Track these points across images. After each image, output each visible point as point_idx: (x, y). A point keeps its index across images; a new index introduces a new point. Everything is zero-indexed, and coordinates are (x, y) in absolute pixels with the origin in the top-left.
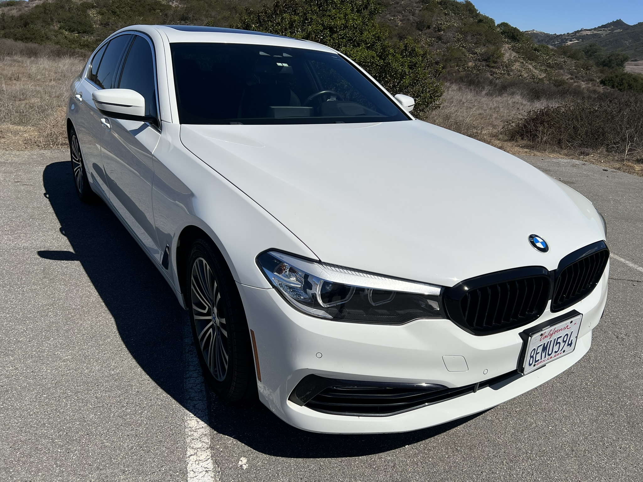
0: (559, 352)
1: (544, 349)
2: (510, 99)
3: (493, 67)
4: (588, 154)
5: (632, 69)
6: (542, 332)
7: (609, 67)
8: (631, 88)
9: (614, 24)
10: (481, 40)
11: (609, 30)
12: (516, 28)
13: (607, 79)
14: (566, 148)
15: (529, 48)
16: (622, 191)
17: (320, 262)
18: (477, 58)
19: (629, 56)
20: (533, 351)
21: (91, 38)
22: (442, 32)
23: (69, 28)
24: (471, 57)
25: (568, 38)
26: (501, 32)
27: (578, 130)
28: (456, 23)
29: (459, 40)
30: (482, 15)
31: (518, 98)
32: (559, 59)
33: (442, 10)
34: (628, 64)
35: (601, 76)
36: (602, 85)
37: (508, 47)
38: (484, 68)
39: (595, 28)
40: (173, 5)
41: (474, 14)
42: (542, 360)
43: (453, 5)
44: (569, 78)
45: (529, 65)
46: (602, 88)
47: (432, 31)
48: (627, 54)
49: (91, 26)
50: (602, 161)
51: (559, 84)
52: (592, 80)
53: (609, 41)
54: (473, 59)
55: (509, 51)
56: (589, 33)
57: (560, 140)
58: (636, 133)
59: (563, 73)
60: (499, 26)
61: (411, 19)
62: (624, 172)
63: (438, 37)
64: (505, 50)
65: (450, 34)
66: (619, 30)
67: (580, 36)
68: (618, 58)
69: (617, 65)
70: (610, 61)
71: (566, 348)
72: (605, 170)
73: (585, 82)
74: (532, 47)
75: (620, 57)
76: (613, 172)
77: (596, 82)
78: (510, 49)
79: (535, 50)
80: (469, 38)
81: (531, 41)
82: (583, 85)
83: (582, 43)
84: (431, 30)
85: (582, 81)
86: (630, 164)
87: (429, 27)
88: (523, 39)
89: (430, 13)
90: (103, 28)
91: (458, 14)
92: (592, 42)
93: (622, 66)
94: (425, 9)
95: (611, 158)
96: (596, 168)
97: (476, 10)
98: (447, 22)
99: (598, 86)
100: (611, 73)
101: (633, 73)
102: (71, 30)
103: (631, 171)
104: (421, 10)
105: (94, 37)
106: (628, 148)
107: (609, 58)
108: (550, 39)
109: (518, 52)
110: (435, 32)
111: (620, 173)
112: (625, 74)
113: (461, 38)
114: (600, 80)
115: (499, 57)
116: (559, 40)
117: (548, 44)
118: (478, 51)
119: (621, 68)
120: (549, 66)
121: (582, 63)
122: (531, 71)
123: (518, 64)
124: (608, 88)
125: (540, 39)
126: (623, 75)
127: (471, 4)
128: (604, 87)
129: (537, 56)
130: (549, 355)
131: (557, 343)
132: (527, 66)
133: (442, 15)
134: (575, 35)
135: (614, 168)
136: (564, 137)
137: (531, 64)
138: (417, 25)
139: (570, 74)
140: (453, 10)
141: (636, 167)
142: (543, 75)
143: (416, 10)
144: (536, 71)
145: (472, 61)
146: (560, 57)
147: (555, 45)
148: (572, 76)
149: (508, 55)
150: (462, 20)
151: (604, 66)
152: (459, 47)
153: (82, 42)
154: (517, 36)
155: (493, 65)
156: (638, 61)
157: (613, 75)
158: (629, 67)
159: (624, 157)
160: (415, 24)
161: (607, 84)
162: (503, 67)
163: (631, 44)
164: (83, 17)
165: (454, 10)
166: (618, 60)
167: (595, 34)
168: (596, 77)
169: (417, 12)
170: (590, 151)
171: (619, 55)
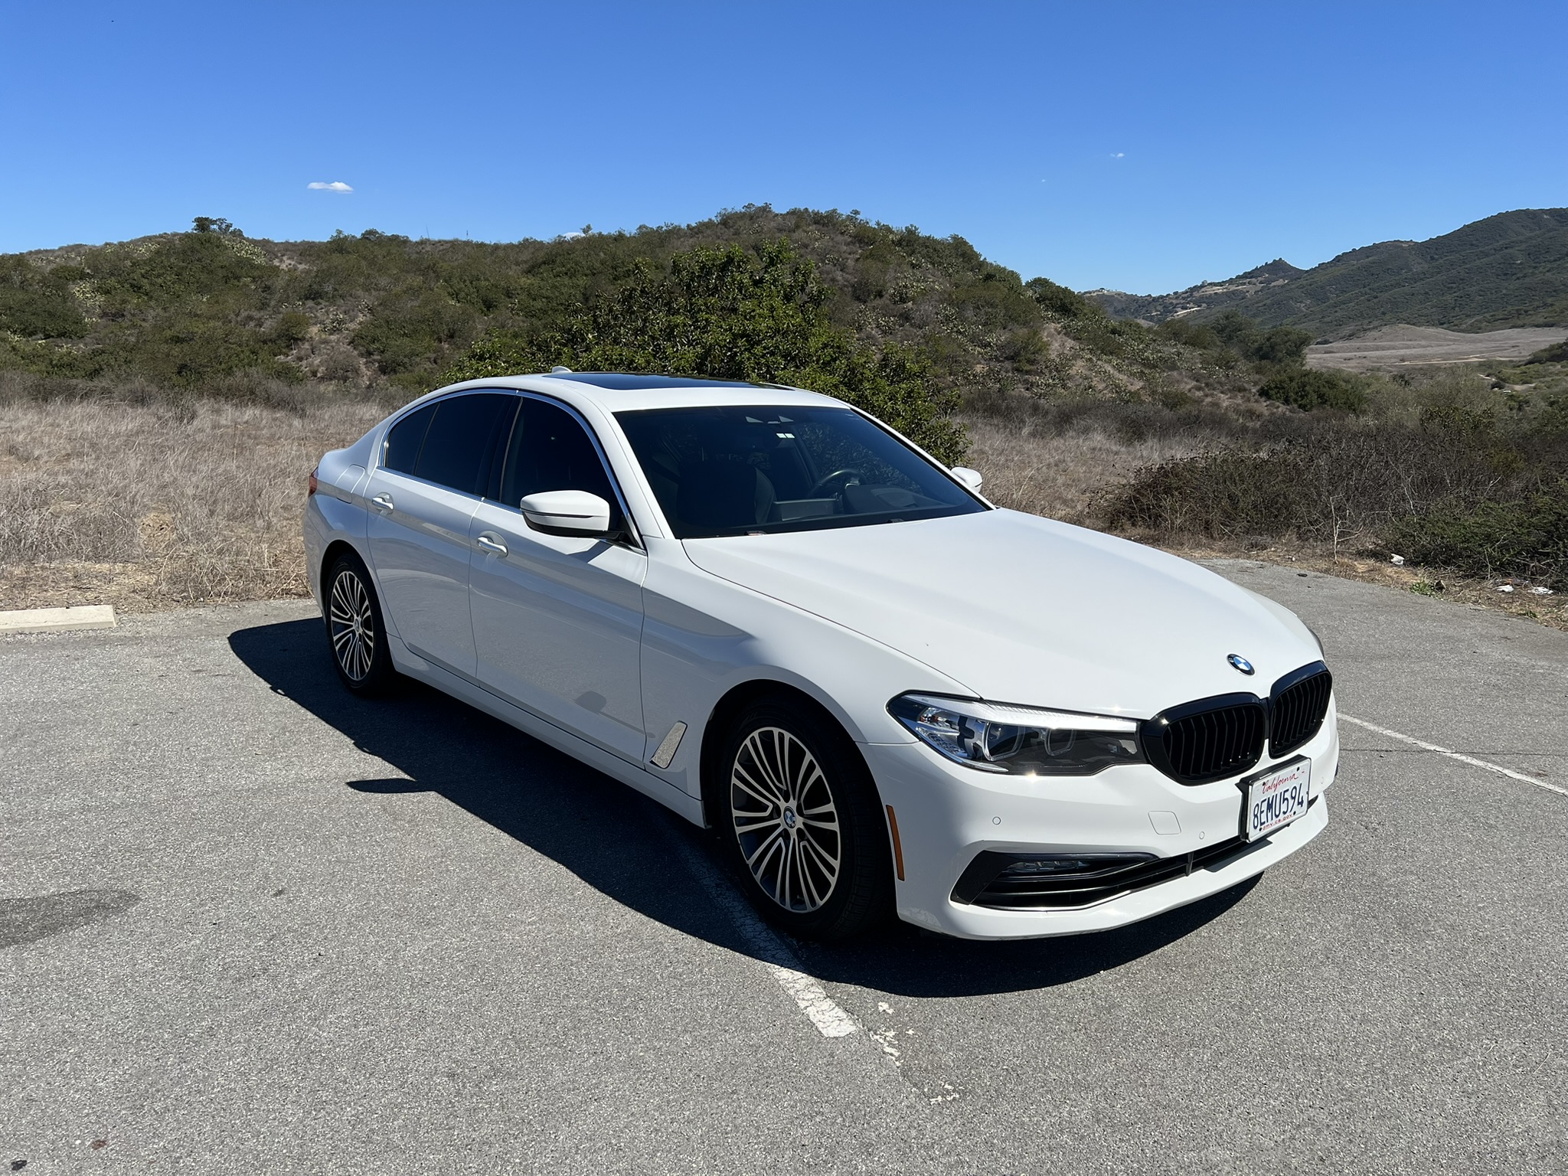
0: (1288, 814)
1: (1270, 807)
2: (1083, 442)
3: (1028, 372)
4: (1264, 548)
5: (1322, 361)
6: (1265, 780)
7: (1273, 360)
8: (1325, 402)
9: (1267, 268)
10: (996, 317)
11: (1261, 283)
12: (1066, 288)
13: (1273, 386)
14: (1220, 539)
15: (1099, 328)
16: (1339, 611)
17: (981, 700)
18: (991, 355)
19: (1310, 334)
20: (1257, 808)
21: (79, 349)
22: (910, 304)
23: (22, 327)
24: (979, 353)
25: (1178, 302)
26: (1037, 299)
27: (1238, 500)
28: (937, 283)
29: (947, 319)
30: (991, 264)
31: (1098, 439)
32: (1165, 349)
33: (904, 257)
34: (1311, 349)
35: (1260, 380)
36: (1263, 399)
37: (1056, 329)
38: (1010, 374)
39: (1231, 279)
40: (283, 266)
41: (974, 262)
42: (1269, 823)
43: (927, 247)
44: (1192, 388)
45: (1106, 365)
46: (1265, 404)
47: (888, 301)
48: (1306, 329)
49: (78, 321)
50: (1294, 559)
51: (1174, 401)
52: (1241, 389)
53: (1265, 305)
54: (982, 357)
55: (1059, 336)
56: (1219, 290)
57: (1207, 522)
58: (1348, 500)
59: (1179, 378)
60: (1029, 285)
61: (839, 278)
62: (1338, 576)
63: (901, 315)
64: (1050, 335)
65: (927, 308)
66: (1280, 282)
67: (1202, 297)
68: (1289, 340)
69: (1290, 354)
70: (1272, 347)
71: (1296, 808)
72: (1303, 575)
73: (1227, 395)
74: (1107, 327)
75: (1293, 337)
76: (1316, 577)
77: (1251, 393)
78: (1059, 333)
79: (1114, 332)
80: (969, 313)
81: (1103, 314)
82: (1225, 401)
83: (1208, 311)
84: (885, 300)
85: (1222, 393)
86: (1346, 560)
87: (880, 294)
88: (1085, 311)
89: (880, 265)
90: (111, 322)
91: (940, 264)
92: (1229, 309)
93: (1300, 356)
94: (867, 257)
95: (1309, 551)
96: (1285, 571)
97: (978, 256)
98: (918, 281)
99: (1256, 401)
100: (1279, 372)
101: (1324, 370)
102: (28, 332)
103: (1349, 573)
104: (858, 260)
105: (86, 345)
106: (1336, 532)
107: (1268, 339)
108: (1140, 306)
109: (1078, 339)
110: (895, 303)
111: (1330, 578)
112: (1307, 374)
113: (952, 315)
114: (1258, 387)
115: (1040, 350)
116: (1159, 308)
117: (1136, 317)
118: (992, 339)
119: (1297, 361)
120: (1147, 363)
121: (1216, 355)
122: (1110, 376)
123: (1080, 363)
124: (1277, 404)
125: (1119, 308)
126: (1305, 376)
127: (965, 243)
128: (1268, 403)
129: (1120, 346)
130: (1277, 816)
131: (1284, 800)
132: (1101, 367)
133: (905, 267)
134: (1191, 295)
135: (1318, 570)
136: (1216, 516)
137: (1110, 362)
138: (854, 292)
139: (1194, 379)
140: (928, 256)
141: (1358, 565)
142: (1138, 385)
143: (847, 259)
144: (1121, 376)
145: (983, 362)
146: (1167, 345)
147: (1151, 318)
148: (1198, 384)
149: (1057, 345)
150: (950, 275)
151: (1262, 358)
152: (951, 332)
153: (56, 358)
154: (1072, 304)
155: (1028, 367)
156: (1331, 342)
157: (1284, 377)
158: (1313, 356)
159: (1333, 548)
160: (850, 289)
161: (1274, 396)
162: (1050, 372)
163: (1311, 309)
164: (59, 300)
165: (930, 257)
166: (1289, 343)
167: (1233, 292)
168: (1248, 382)
169: (851, 263)
170: (1268, 541)
171: (1287, 334)
